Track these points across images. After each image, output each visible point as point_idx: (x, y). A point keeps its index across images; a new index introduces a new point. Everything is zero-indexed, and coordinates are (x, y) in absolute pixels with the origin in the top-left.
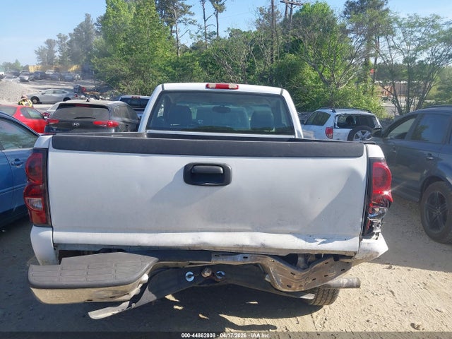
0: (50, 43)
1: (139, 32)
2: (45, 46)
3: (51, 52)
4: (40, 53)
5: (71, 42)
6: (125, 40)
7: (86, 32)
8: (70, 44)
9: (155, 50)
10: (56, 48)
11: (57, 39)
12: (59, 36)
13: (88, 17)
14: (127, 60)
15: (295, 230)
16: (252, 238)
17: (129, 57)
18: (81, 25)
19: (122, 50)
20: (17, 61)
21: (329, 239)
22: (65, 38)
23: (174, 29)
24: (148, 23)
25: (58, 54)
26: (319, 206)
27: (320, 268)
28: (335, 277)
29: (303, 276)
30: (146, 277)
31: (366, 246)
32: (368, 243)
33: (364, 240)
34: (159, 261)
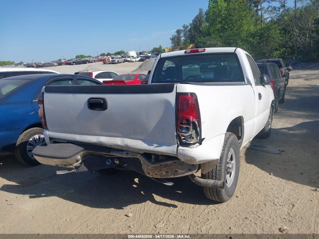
0: (178, 32)
1: (230, 15)
2: (176, 34)
3: (179, 38)
4: (173, 39)
5: (190, 29)
6: (221, 22)
7: (199, 21)
8: (190, 31)
9: (242, 26)
10: (182, 35)
11: (182, 29)
12: (184, 27)
13: (201, 10)
14: (221, 37)
15: (142, 138)
16: (122, 141)
17: (222, 34)
18: (197, 17)
19: (218, 30)
20: (160, 46)
21: (160, 145)
22: (187, 27)
23: (259, 7)
24: (237, 7)
25: (183, 38)
26: (152, 124)
27: (170, 165)
28: (183, 173)
29: (154, 167)
30: (79, 157)
31: (181, 151)
32: (183, 150)
33: (180, 147)
34: (85, 150)
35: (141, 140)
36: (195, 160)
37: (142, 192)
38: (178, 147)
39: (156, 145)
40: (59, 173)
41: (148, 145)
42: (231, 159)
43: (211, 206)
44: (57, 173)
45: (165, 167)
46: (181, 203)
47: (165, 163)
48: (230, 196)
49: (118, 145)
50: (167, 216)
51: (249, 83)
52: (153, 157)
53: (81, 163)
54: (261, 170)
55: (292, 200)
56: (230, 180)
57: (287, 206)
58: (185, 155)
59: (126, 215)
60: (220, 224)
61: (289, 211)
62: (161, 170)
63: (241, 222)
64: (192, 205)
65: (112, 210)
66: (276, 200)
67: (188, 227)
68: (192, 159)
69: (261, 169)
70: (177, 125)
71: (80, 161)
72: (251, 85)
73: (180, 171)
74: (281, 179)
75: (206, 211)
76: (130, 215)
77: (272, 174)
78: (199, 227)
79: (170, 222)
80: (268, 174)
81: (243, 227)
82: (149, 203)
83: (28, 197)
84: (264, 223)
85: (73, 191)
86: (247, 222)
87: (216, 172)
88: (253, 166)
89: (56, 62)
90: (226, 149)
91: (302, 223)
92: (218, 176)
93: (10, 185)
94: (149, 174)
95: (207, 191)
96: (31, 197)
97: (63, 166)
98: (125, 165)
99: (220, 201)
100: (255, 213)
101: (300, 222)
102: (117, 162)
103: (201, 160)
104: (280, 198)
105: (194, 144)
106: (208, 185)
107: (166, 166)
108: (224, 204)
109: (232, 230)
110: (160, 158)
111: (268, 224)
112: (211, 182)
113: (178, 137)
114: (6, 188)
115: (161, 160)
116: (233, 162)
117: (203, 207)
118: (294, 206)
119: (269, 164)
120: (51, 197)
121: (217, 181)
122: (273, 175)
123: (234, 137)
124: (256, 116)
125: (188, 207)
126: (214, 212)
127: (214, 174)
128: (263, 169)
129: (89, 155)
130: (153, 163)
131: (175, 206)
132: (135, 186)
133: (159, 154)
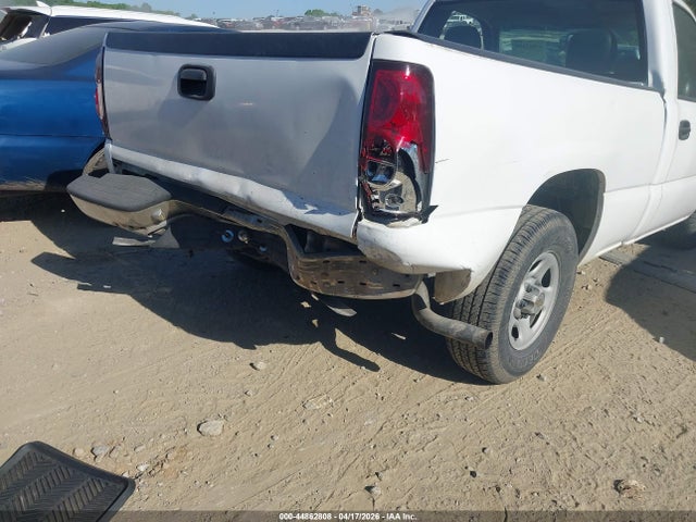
21: (321, 209)
27: (349, 266)
28: (380, 292)
29: (308, 264)
30: (159, 213)
31: (365, 231)
32: (369, 228)
33: (365, 222)
34: (172, 198)
35: (281, 189)
36: (400, 261)
37: (315, 322)
38: (360, 219)
39: (310, 208)
40: (119, 242)
41: (294, 205)
42: (546, 282)
43: (463, 388)
44: (114, 243)
45: (338, 268)
46: (392, 363)
47: (335, 258)
48: (518, 373)
49: (232, 196)
50: (343, 385)
51: (659, 87)
52: (309, 238)
53: (166, 228)
54: (637, 326)
55: (687, 416)
56: (529, 334)
57: (664, 428)
58: (373, 245)
59: (251, 364)
60: (462, 435)
61: (666, 444)
62: (327, 275)
63: (520, 441)
64: (416, 374)
65: (230, 347)
66: (641, 408)
67: (380, 423)
68: (393, 258)
69: (637, 321)
70: (362, 159)
71: (164, 223)
72: (662, 94)
73: (373, 286)
74: (682, 357)
75: (443, 396)
76: (261, 365)
77: (662, 339)
78: (405, 429)
79: (342, 402)
80: (651, 337)
81: (518, 454)
82: (318, 347)
83: (76, 286)
84: (579, 455)
85: (167, 290)
86: (537, 444)
87: (481, 307)
88: (619, 310)
89: (261, 21)
90: (526, 250)
91: (689, 481)
92: (484, 317)
93: (55, 255)
94: (298, 278)
95: (453, 347)
96: (80, 287)
97: (127, 229)
98: (263, 249)
99: (484, 379)
100: (569, 426)
101: (686, 478)
102: (244, 239)
103: (415, 263)
104: (656, 405)
105: (404, 217)
106: (448, 333)
107: (338, 265)
108: (498, 389)
109: (488, 455)
110: (327, 244)
111: (589, 463)
112: (457, 326)
113: (364, 192)
114: (45, 261)
115: (329, 250)
116: (549, 289)
117: (442, 383)
118: (685, 431)
119: (665, 314)
120: (119, 295)
121: (472, 328)
122: (664, 343)
123: (561, 223)
124: (655, 181)
125: (405, 375)
126: (461, 402)
127: (476, 310)
128: (642, 322)
129: (184, 213)
130: (307, 254)
131: (374, 367)
132: (306, 305)
133: (323, 233)
